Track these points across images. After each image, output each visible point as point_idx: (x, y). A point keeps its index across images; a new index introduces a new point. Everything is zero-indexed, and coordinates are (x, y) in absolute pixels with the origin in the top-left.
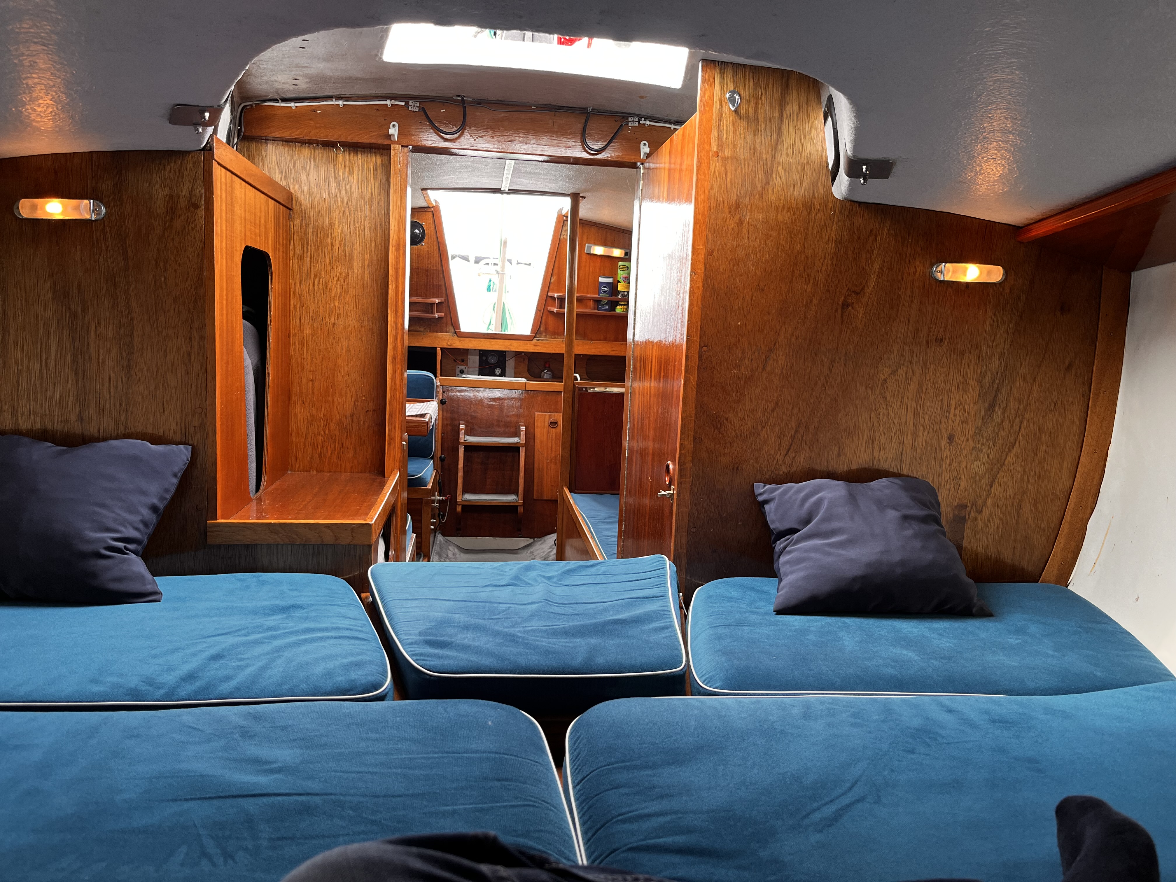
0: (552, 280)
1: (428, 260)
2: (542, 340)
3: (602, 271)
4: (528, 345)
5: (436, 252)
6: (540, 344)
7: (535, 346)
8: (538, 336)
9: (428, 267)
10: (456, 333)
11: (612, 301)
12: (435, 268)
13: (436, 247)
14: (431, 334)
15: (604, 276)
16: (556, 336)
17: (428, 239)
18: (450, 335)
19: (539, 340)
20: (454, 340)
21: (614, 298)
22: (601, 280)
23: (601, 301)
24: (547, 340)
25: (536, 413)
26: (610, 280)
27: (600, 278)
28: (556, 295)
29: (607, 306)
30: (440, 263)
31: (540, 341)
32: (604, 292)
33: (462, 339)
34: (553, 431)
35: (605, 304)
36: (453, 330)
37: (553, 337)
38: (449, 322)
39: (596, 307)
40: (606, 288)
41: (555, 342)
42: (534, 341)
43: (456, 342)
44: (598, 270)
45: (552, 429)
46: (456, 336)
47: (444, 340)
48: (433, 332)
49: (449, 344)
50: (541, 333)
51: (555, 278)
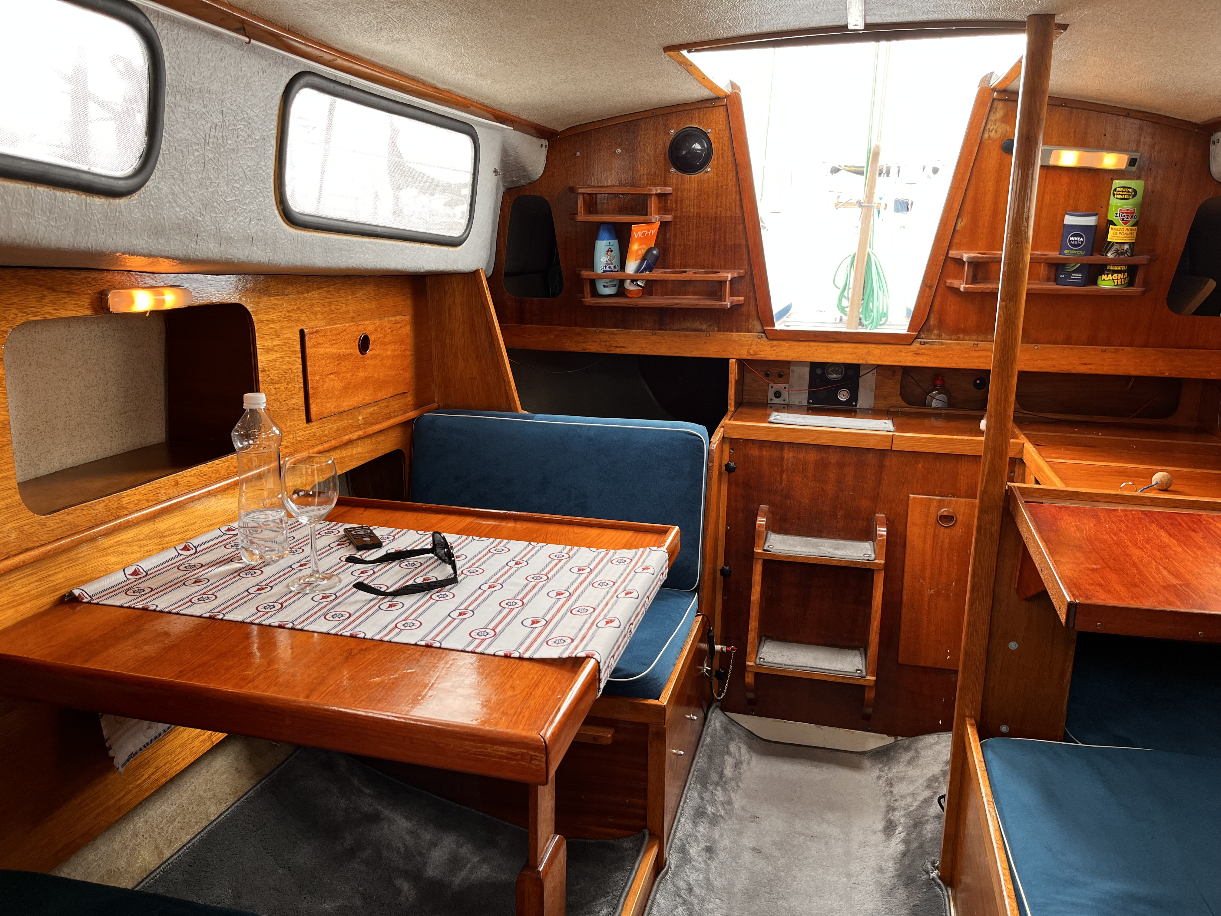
0: (959, 226)
1: (717, 199)
2: (932, 344)
3: (1071, 202)
4: (902, 354)
5: (732, 184)
6: (926, 352)
7: (917, 354)
8: (923, 336)
9: (716, 213)
10: (764, 333)
11: (1090, 265)
12: (729, 214)
13: (732, 175)
14: (721, 336)
15: (1076, 211)
16: (961, 336)
17: (718, 159)
18: (754, 337)
19: (925, 343)
20: (762, 344)
21: (1096, 259)
22: (1069, 220)
23: (1064, 265)
24: (942, 344)
25: (912, 496)
26: (1091, 221)
27: (1067, 217)
28: (965, 257)
29: (1079, 276)
30: (738, 203)
31: (926, 346)
32: (1073, 245)
33: (775, 343)
34: (944, 533)
35: (1076, 271)
36: (759, 327)
37: (953, 337)
38: (753, 312)
39: (1053, 277)
40: (1081, 236)
41: (958, 347)
42: (916, 345)
43: (766, 349)
44: (1062, 200)
45: (943, 529)
46: (765, 339)
47: (743, 345)
48: (724, 331)
49: (751, 352)
50: (929, 330)
51: (965, 221)
